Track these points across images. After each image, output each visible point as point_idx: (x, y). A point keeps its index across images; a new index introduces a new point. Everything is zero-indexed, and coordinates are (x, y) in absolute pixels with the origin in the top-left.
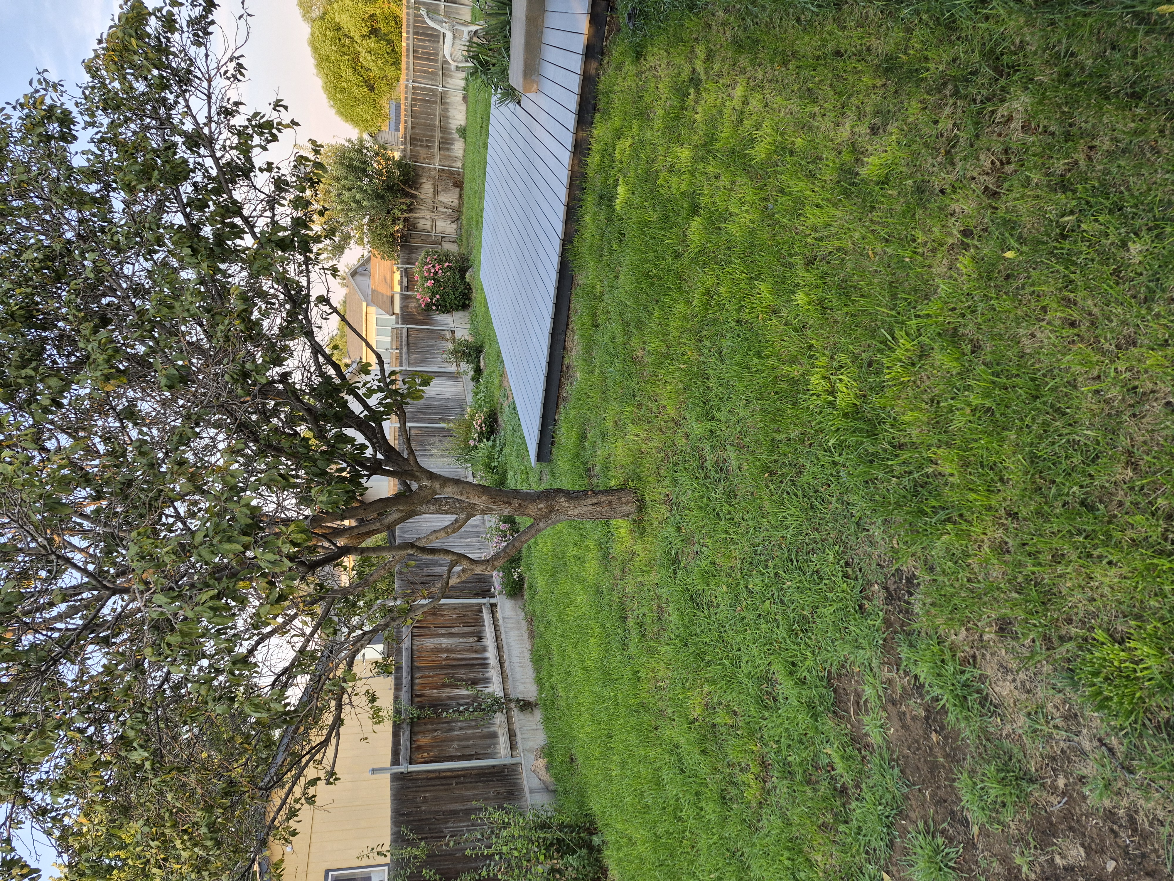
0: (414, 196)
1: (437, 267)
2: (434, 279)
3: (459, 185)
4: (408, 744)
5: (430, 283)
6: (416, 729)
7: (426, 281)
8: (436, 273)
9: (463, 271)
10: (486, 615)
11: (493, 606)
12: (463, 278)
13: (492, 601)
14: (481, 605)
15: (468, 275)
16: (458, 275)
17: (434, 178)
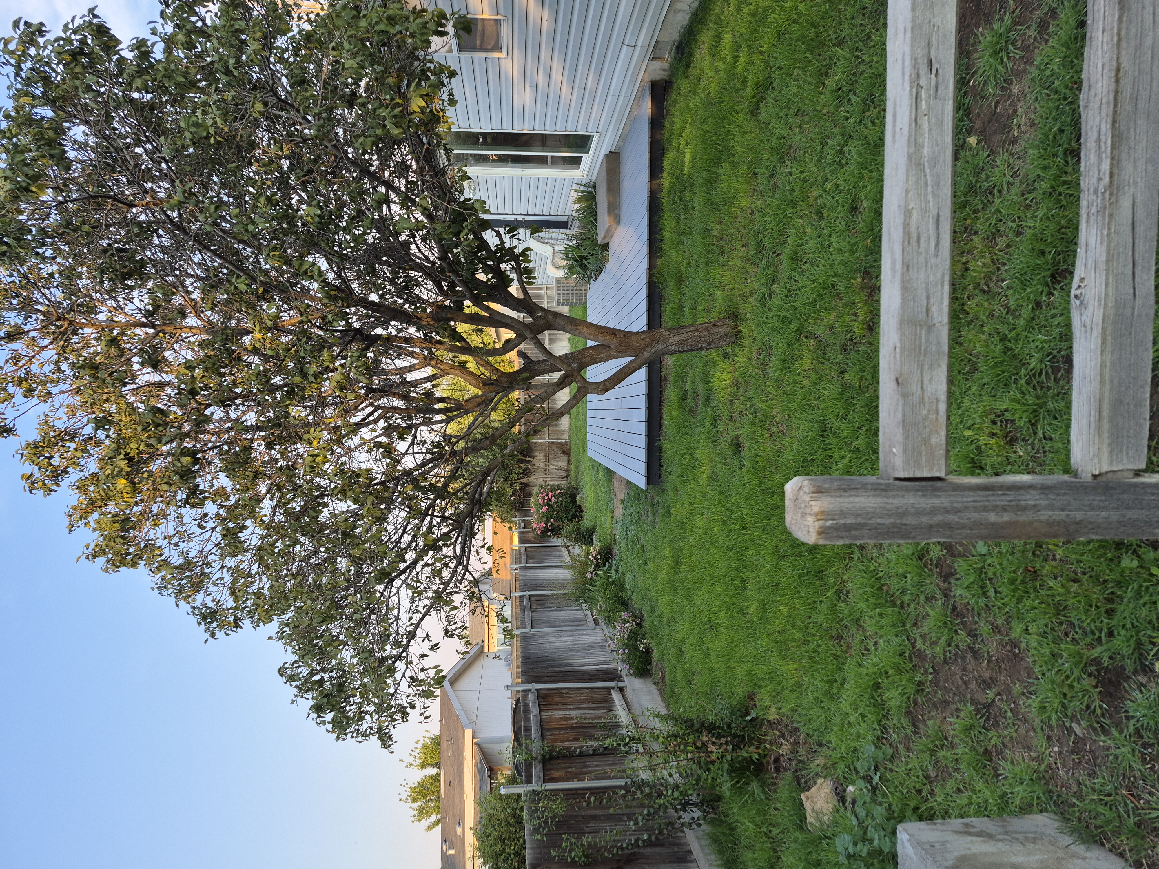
0: (528, 462)
1: (550, 494)
2: (548, 505)
3: (566, 453)
4: (541, 774)
5: (545, 509)
6: (548, 767)
7: (541, 507)
8: (550, 500)
9: (573, 497)
10: (616, 696)
11: (621, 690)
12: (574, 501)
13: (620, 684)
14: (609, 689)
15: (578, 498)
16: (569, 500)
17: (545, 450)
